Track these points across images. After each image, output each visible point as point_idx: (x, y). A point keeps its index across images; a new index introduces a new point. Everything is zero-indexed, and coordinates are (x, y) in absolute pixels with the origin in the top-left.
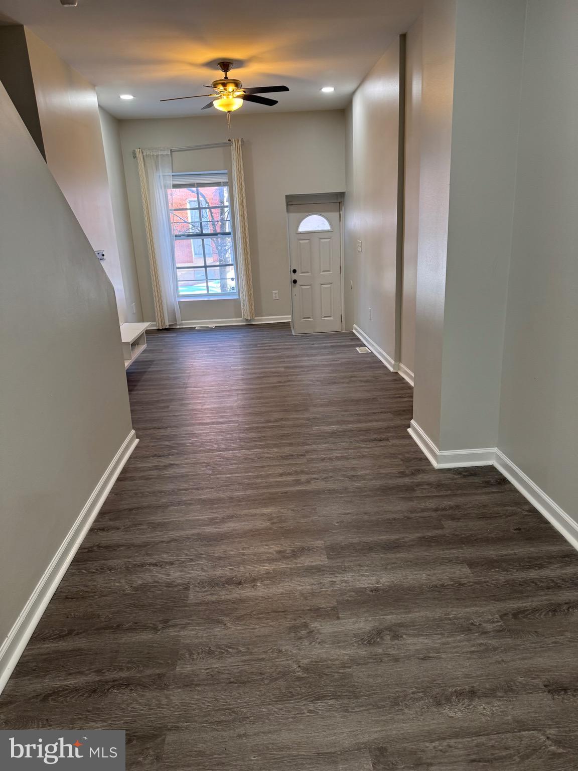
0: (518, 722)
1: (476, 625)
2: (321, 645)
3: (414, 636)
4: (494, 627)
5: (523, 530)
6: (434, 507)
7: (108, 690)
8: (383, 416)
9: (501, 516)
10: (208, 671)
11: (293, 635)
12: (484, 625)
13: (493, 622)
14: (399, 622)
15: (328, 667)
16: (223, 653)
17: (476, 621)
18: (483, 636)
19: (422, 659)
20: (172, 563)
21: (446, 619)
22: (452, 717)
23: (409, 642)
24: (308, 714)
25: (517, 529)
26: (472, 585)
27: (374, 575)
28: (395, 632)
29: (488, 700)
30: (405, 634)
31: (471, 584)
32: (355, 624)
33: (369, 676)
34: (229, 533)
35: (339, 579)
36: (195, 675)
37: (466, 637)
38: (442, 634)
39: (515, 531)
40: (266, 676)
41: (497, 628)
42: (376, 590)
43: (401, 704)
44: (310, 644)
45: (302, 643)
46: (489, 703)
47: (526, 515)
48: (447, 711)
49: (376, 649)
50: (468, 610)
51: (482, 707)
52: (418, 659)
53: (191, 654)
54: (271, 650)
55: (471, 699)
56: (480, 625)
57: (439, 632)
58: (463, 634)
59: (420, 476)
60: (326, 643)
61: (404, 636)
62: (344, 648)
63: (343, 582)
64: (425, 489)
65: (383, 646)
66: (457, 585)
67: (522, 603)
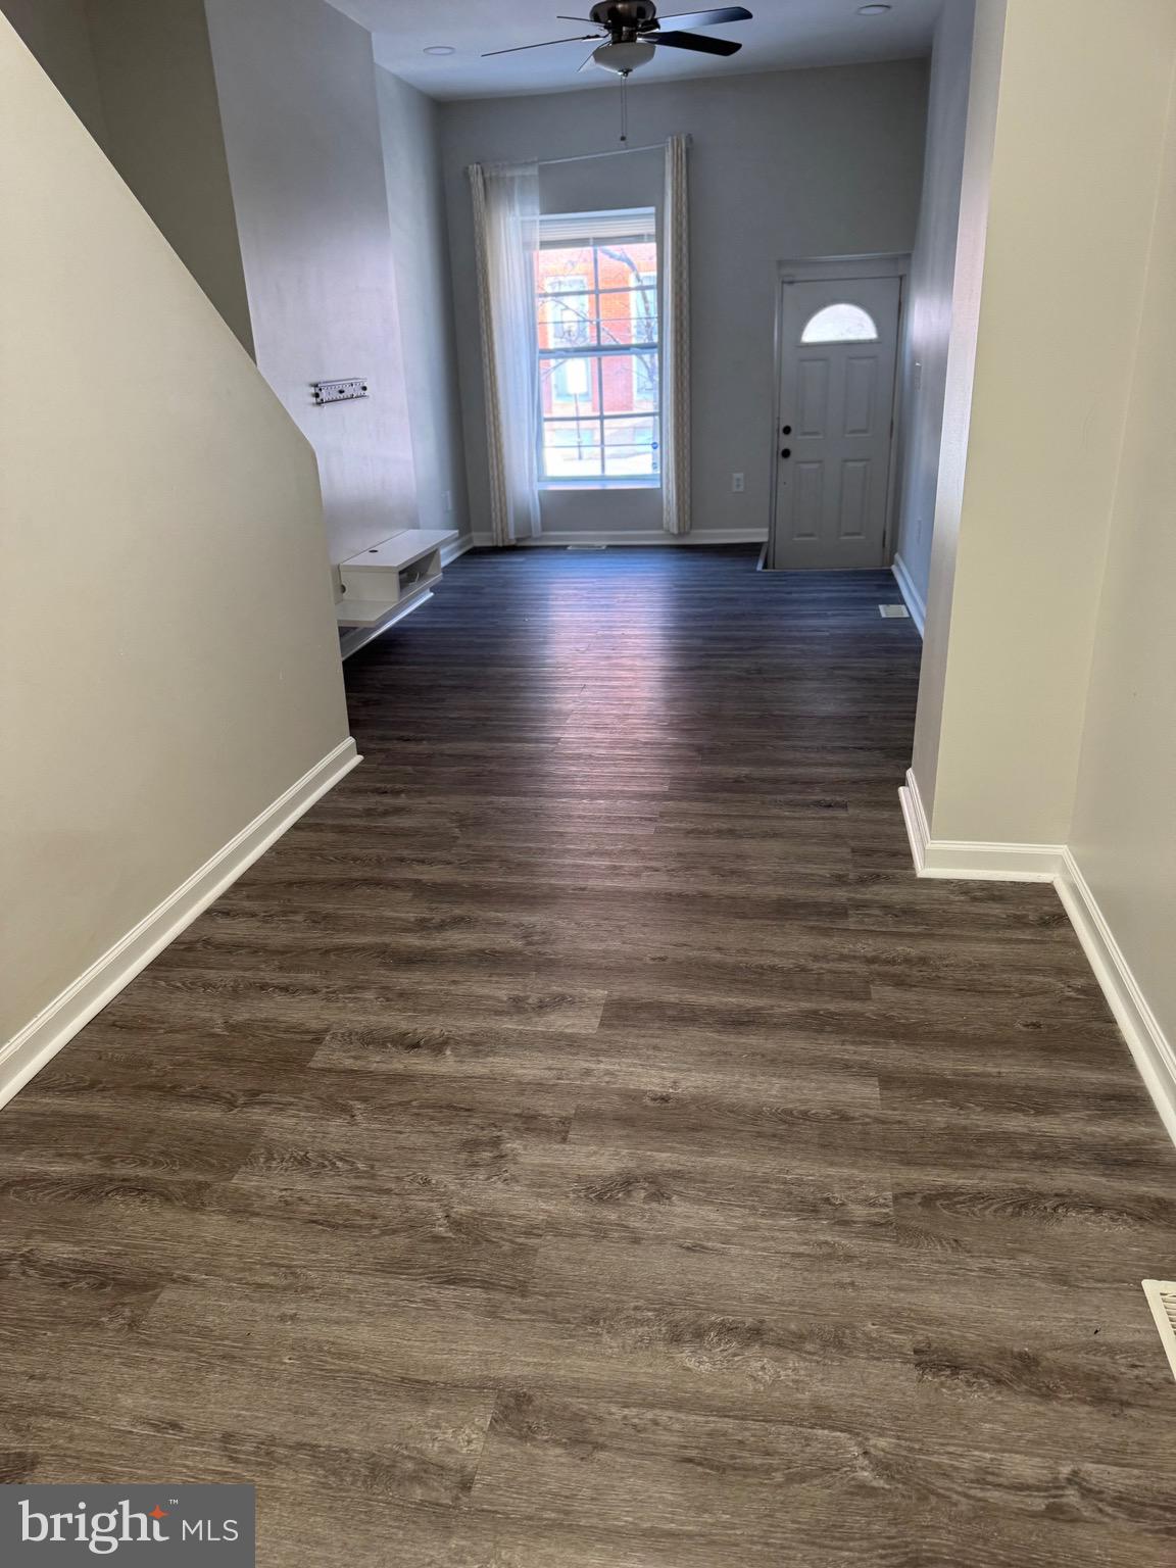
0: (819, 1408)
1: (834, 1205)
2: (507, 1184)
3: (697, 1201)
4: (869, 1215)
5: (1044, 1029)
6: (869, 955)
7: (107, 1193)
8: (862, 756)
9: (1009, 993)
10: (284, 1193)
11: (464, 1156)
12: (851, 1206)
13: (873, 1205)
14: (680, 1168)
15: (499, 1227)
16: (325, 1166)
17: (838, 1196)
18: (837, 1228)
19: (688, 1248)
20: (314, 991)
21: (777, 1180)
22: (689, 1369)
23: (678, 1210)
24: (420, 1305)
25: (1033, 1024)
26: (867, 1124)
27: (672, 1070)
28: (659, 1187)
29: (778, 1353)
30: (680, 1194)
31: (867, 1120)
32: (592, 1156)
33: (568, 1259)
34: (440, 949)
35: (602, 1066)
36: (259, 1196)
37: (802, 1223)
38: (753, 1208)
39: (1025, 1029)
40: (379, 1222)
41: (876, 1219)
42: (665, 1099)
43: (602, 1323)
44: (488, 1178)
45: (473, 1174)
46: (777, 1360)
47: (1069, 998)
48: (686, 1357)
49: (605, 1213)
50: (832, 1171)
51: (759, 1364)
52: (681, 1246)
53: (270, 1158)
54: (411, 1177)
55: (746, 1344)
56: (842, 1205)
57: (749, 1203)
58: (797, 1215)
59: (875, 888)
60: (517, 1181)
61: (674, 1198)
62: (548, 1198)
63: (608, 1073)
64: (869, 915)
65: (623, 1209)
66: (836, 1117)
67: (958, 1179)
